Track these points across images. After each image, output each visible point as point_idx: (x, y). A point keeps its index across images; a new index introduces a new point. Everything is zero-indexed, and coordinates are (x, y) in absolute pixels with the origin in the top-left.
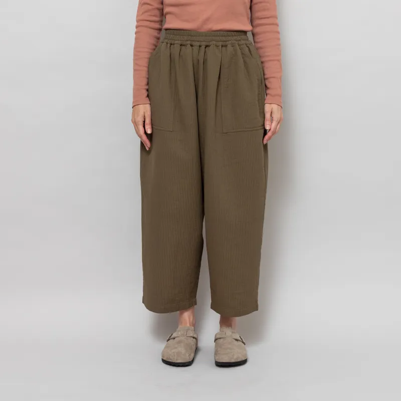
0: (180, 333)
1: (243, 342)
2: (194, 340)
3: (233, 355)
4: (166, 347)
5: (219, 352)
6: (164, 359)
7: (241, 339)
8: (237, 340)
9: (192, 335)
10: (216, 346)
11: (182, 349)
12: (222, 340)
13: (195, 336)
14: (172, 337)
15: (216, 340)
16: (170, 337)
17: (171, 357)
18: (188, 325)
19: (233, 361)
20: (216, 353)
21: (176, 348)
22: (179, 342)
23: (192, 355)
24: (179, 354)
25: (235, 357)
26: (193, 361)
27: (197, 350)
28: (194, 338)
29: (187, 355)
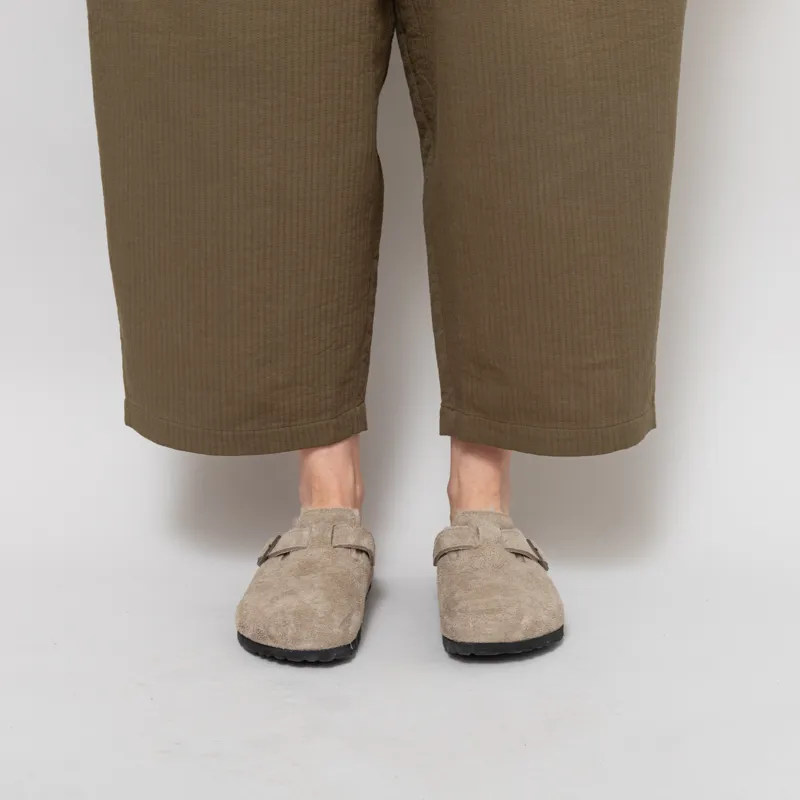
0: (306, 533)
1: (541, 562)
2: (363, 558)
3: (520, 616)
4: (257, 586)
5: (462, 604)
6: (248, 635)
7: (536, 550)
8: (518, 554)
9: (351, 541)
10: (441, 583)
11: (313, 597)
12: (463, 555)
13: (365, 543)
14: (279, 548)
15: (439, 557)
16: (271, 547)
17: (273, 631)
18: (335, 503)
19: (518, 636)
20: (448, 608)
21: (292, 593)
22: (306, 568)
23: (356, 619)
24: (302, 616)
25: (526, 621)
26: (357, 642)
27: (372, 594)
28: (360, 551)
29: (337, 619)
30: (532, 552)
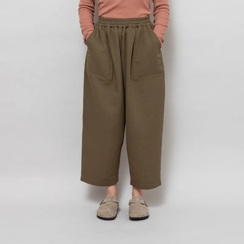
0: (108, 199)
1: (146, 205)
2: (117, 204)
3: (140, 213)
4: (100, 208)
5: (132, 211)
6: (98, 216)
8: (142, 204)
9: (115, 201)
10: (129, 208)
11: (109, 210)
12: (133, 204)
13: (117, 201)
14: (103, 202)
15: (130, 204)
16: (102, 202)
17: (102, 215)
18: (113, 195)
19: (140, 217)
20: (130, 212)
21: (105, 209)
22: (108, 205)
23: (115, 213)
24: (107, 212)
25: (142, 214)
26: (116, 217)
27: (118, 210)
28: (116, 203)
29: (112, 213)
30: (144, 203)
